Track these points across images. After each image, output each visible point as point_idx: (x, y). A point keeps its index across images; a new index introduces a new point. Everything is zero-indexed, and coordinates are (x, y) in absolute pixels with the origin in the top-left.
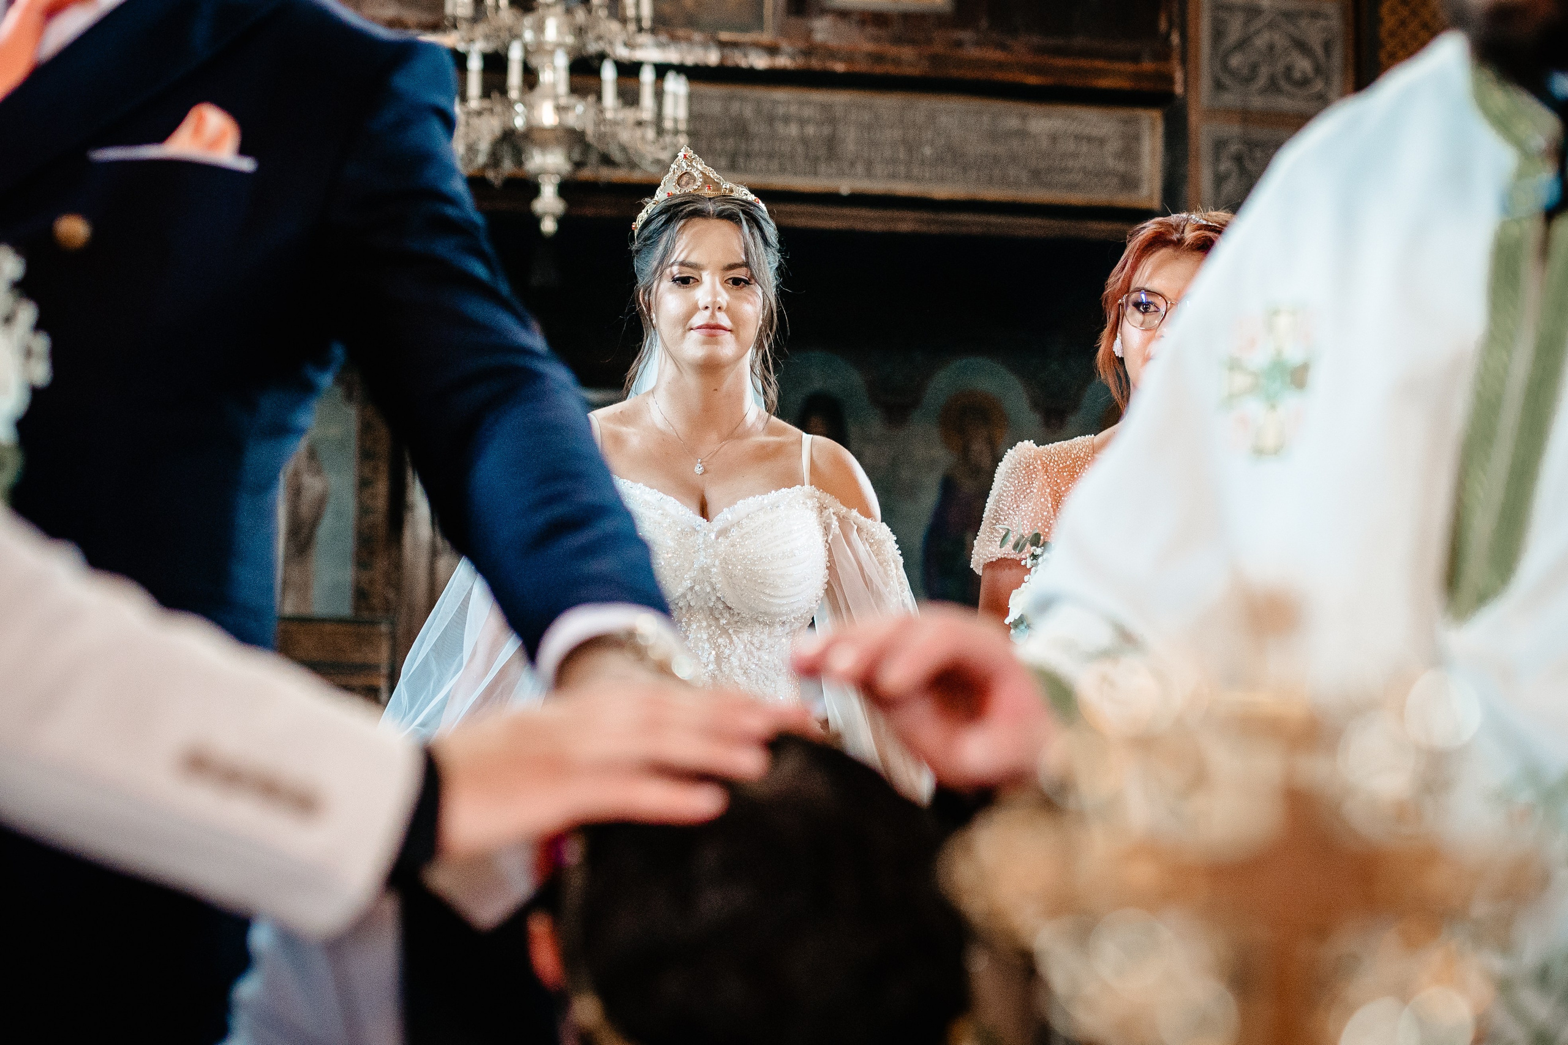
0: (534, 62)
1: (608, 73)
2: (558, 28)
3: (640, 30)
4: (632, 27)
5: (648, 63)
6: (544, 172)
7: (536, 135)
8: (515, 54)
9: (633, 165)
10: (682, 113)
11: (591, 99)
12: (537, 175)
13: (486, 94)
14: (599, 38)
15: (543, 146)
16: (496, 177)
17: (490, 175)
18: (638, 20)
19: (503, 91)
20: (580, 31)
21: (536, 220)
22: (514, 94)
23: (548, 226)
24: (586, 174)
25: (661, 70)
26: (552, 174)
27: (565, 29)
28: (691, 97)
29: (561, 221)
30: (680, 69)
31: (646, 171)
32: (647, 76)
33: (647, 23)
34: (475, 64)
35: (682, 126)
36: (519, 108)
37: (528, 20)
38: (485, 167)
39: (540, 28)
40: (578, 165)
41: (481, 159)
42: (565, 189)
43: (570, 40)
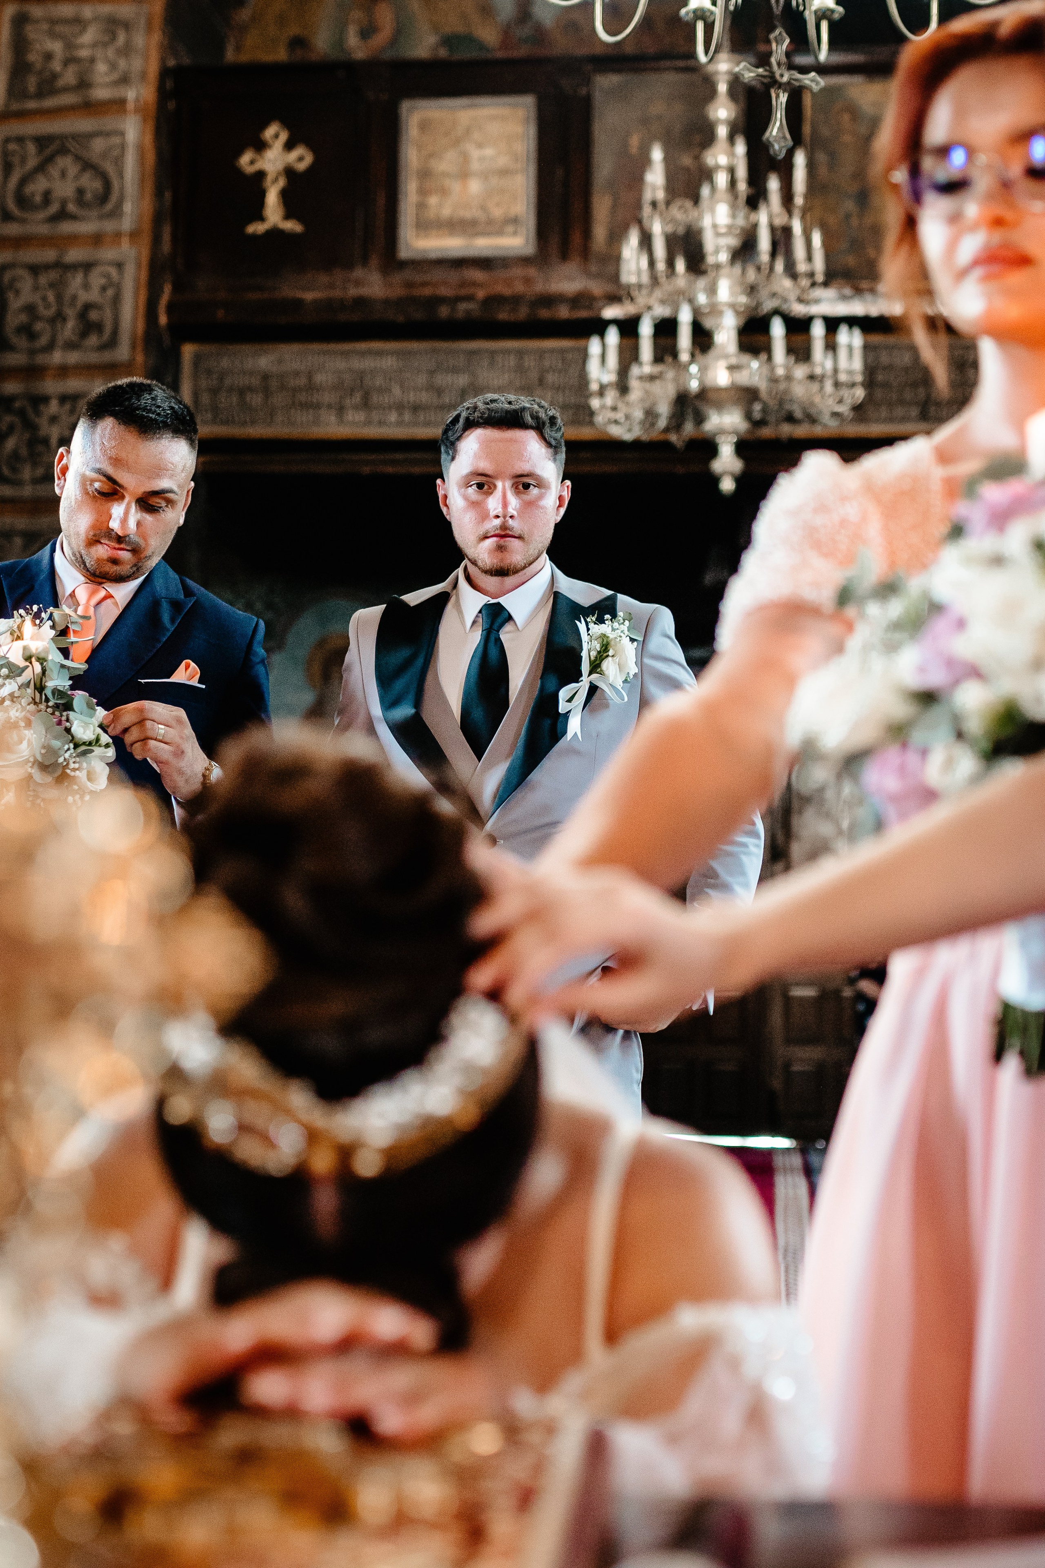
0: (708, 323)
1: (778, 329)
2: (731, 288)
3: (814, 284)
4: (805, 282)
5: (818, 317)
6: (722, 432)
7: (711, 395)
8: (685, 317)
9: (812, 419)
10: (857, 364)
11: (764, 356)
12: (715, 435)
13: (658, 359)
14: (774, 295)
15: (719, 406)
16: (678, 440)
17: (673, 438)
18: (811, 275)
19: (674, 353)
20: (752, 290)
21: (715, 480)
22: (684, 357)
23: (727, 485)
24: (766, 432)
25: (832, 324)
26: (730, 433)
27: (738, 289)
28: (866, 348)
29: (739, 480)
30: (852, 321)
31: (825, 426)
32: (818, 330)
33: (820, 278)
34: (646, 329)
35: (859, 378)
36: (694, 369)
37: (701, 283)
38: (667, 430)
39: (712, 290)
40: (757, 424)
41: (662, 423)
42: (742, 448)
43: (743, 299)
